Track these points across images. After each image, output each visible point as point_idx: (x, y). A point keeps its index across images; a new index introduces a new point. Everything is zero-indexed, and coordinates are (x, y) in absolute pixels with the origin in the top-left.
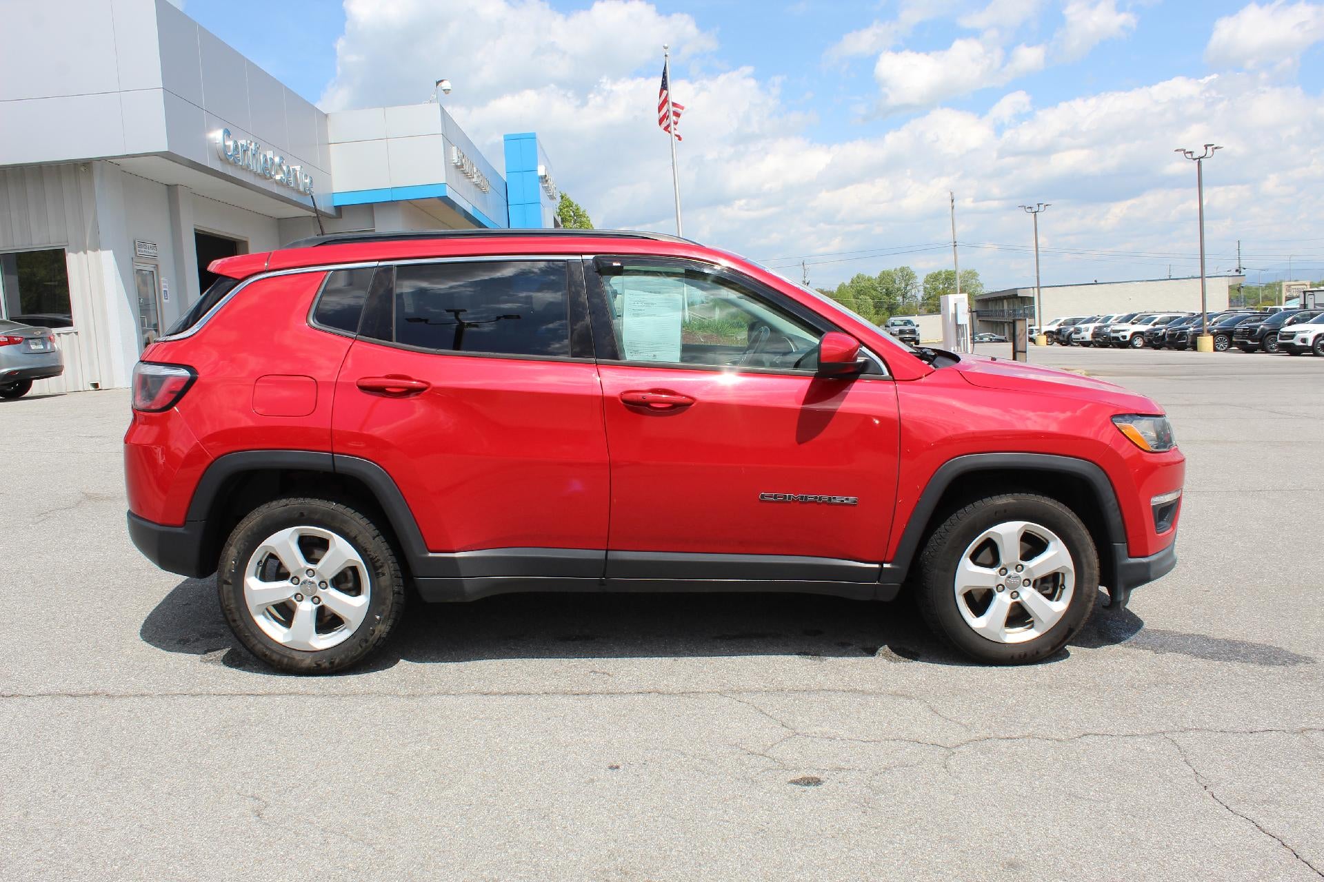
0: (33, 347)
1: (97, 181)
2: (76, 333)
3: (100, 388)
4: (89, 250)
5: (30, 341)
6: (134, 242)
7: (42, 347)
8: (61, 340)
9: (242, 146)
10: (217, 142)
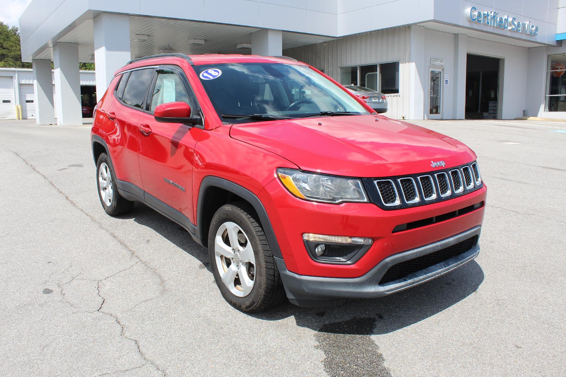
0: (373, 100)
1: (412, 33)
2: (399, 96)
3: (405, 119)
4: (407, 62)
5: (372, 98)
6: (431, 59)
7: (377, 100)
8: (390, 98)
9: (484, 14)
10: (468, 13)
